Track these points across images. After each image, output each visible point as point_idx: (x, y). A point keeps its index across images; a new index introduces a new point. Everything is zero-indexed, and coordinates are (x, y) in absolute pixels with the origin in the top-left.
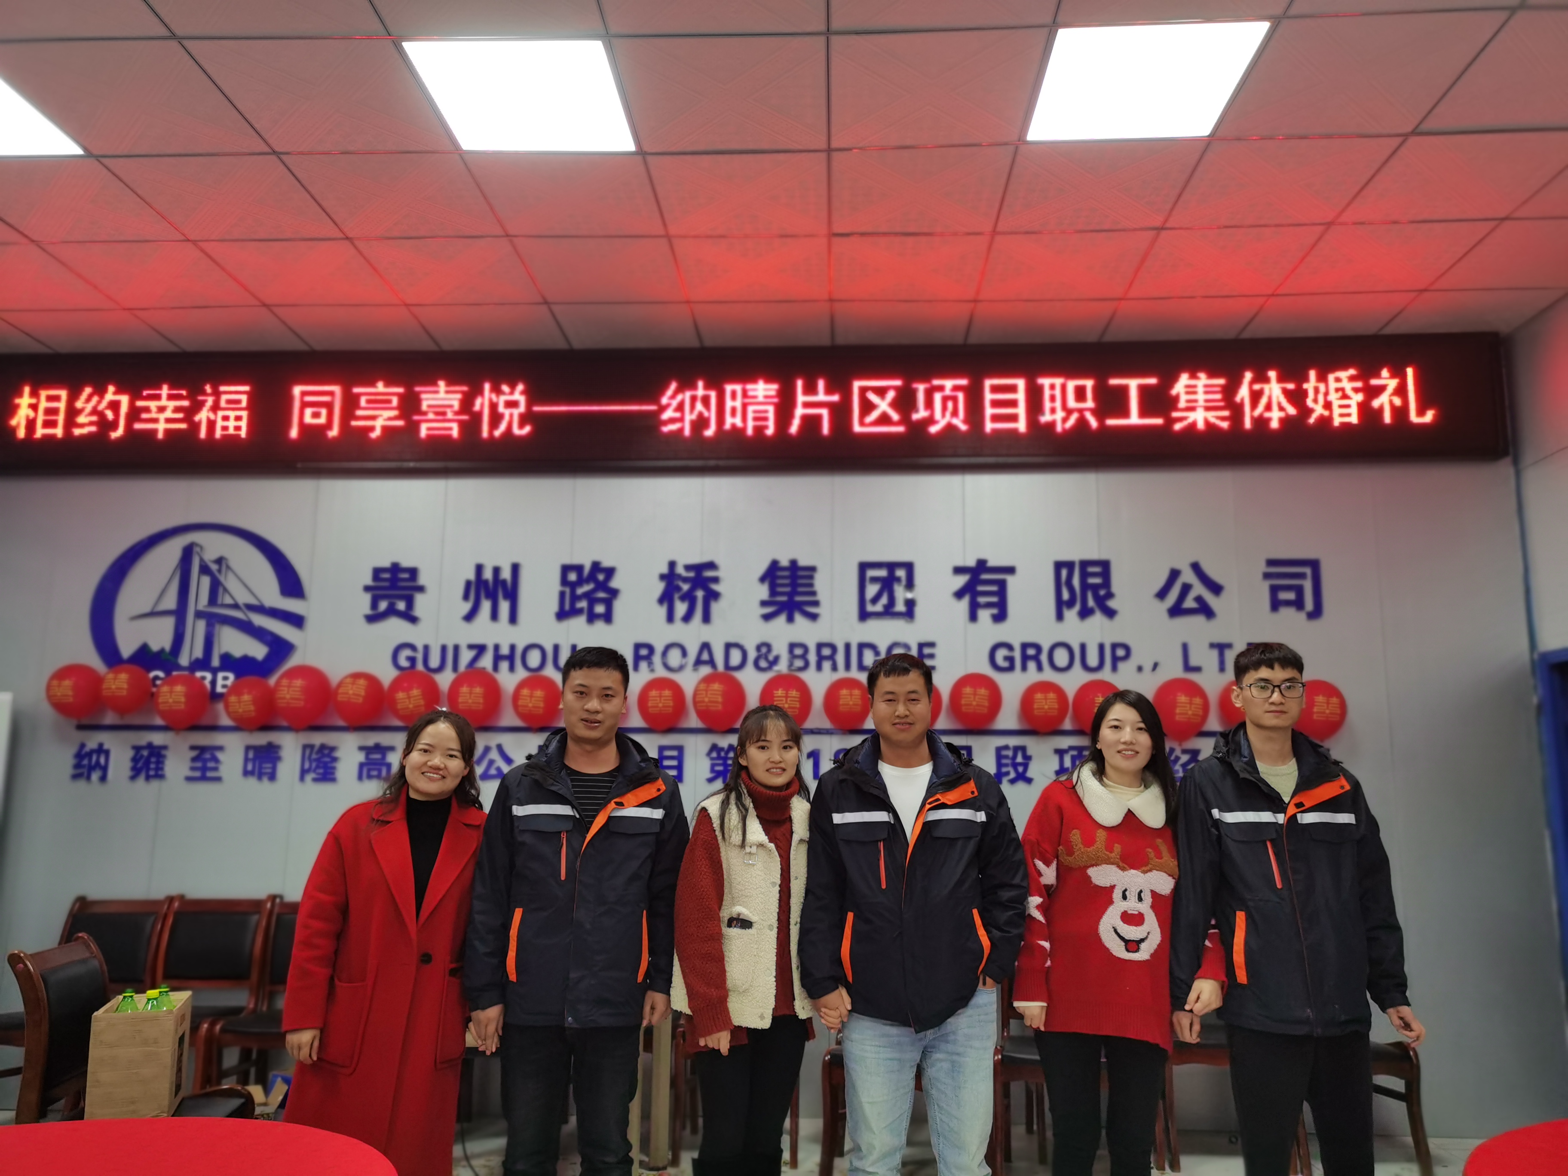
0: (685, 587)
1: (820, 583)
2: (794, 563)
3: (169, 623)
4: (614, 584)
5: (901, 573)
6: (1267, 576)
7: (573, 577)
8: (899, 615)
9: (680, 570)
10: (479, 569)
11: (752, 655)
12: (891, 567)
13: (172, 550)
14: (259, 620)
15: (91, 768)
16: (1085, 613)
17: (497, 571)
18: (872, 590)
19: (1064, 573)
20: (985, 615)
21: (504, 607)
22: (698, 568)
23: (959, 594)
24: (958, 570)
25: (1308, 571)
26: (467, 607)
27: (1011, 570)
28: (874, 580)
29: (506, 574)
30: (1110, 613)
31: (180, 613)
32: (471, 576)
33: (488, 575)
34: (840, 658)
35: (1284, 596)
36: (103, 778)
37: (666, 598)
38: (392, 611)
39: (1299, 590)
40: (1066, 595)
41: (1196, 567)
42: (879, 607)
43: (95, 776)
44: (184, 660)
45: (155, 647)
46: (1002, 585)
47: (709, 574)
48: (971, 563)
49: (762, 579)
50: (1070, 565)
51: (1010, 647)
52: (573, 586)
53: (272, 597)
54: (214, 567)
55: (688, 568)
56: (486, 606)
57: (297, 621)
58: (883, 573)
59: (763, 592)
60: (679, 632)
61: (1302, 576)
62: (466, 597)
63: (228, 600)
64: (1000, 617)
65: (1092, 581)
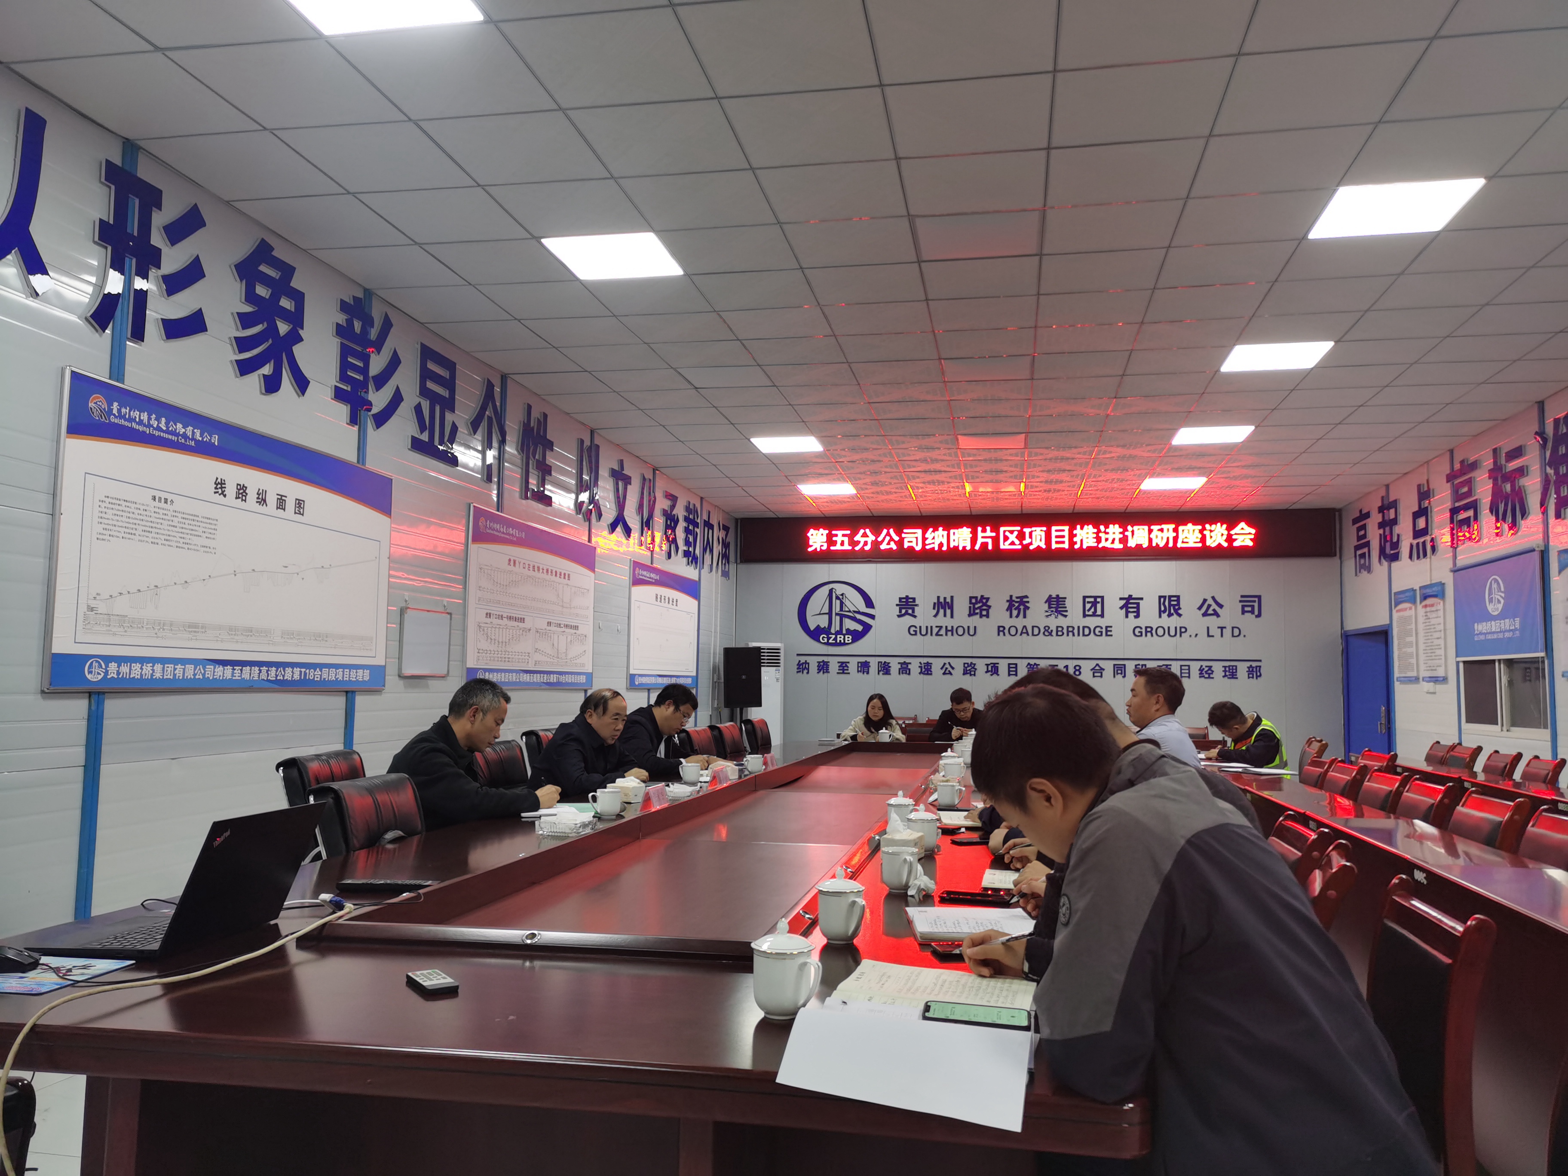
0: (1017, 605)
1: (1068, 603)
2: (1058, 596)
3: (827, 617)
4: (989, 604)
5: (1099, 600)
6: (1241, 601)
7: (974, 601)
8: (1098, 616)
9: (1014, 598)
10: (938, 598)
11: (1042, 630)
12: (1095, 597)
13: (825, 590)
14: (859, 616)
15: (803, 669)
16: (1170, 615)
17: (945, 598)
18: (1088, 606)
19: (1162, 600)
20: (1131, 615)
21: (948, 612)
22: (1022, 598)
23: (1121, 608)
24: (1121, 599)
25: (1256, 599)
26: (935, 612)
27: (1142, 599)
28: (1089, 602)
29: (949, 600)
30: (1180, 615)
31: (830, 614)
32: (936, 601)
33: (942, 600)
34: (1076, 631)
35: (1246, 609)
36: (808, 673)
37: (1009, 609)
38: (907, 613)
39: (1253, 607)
40: (1163, 609)
41: (1213, 598)
42: (1090, 613)
43: (806, 671)
44: (833, 631)
45: (822, 627)
46: (1138, 604)
47: (1025, 600)
48: (1127, 596)
49: (1046, 602)
50: (1165, 597)
51: (1141, 628)
52: (974, 604)
53: (862, 607)
54: (841, 597)
55: (1017, 598)
56: (942, 611)
57: (872, 617)
58: (1092, 600)
59: (1046, 606)
60: (1014, 621)
61: (1254, 601)
62: (934, 608)
63: (847, 609)
64: (1137, 616)
65: (1173, 603)
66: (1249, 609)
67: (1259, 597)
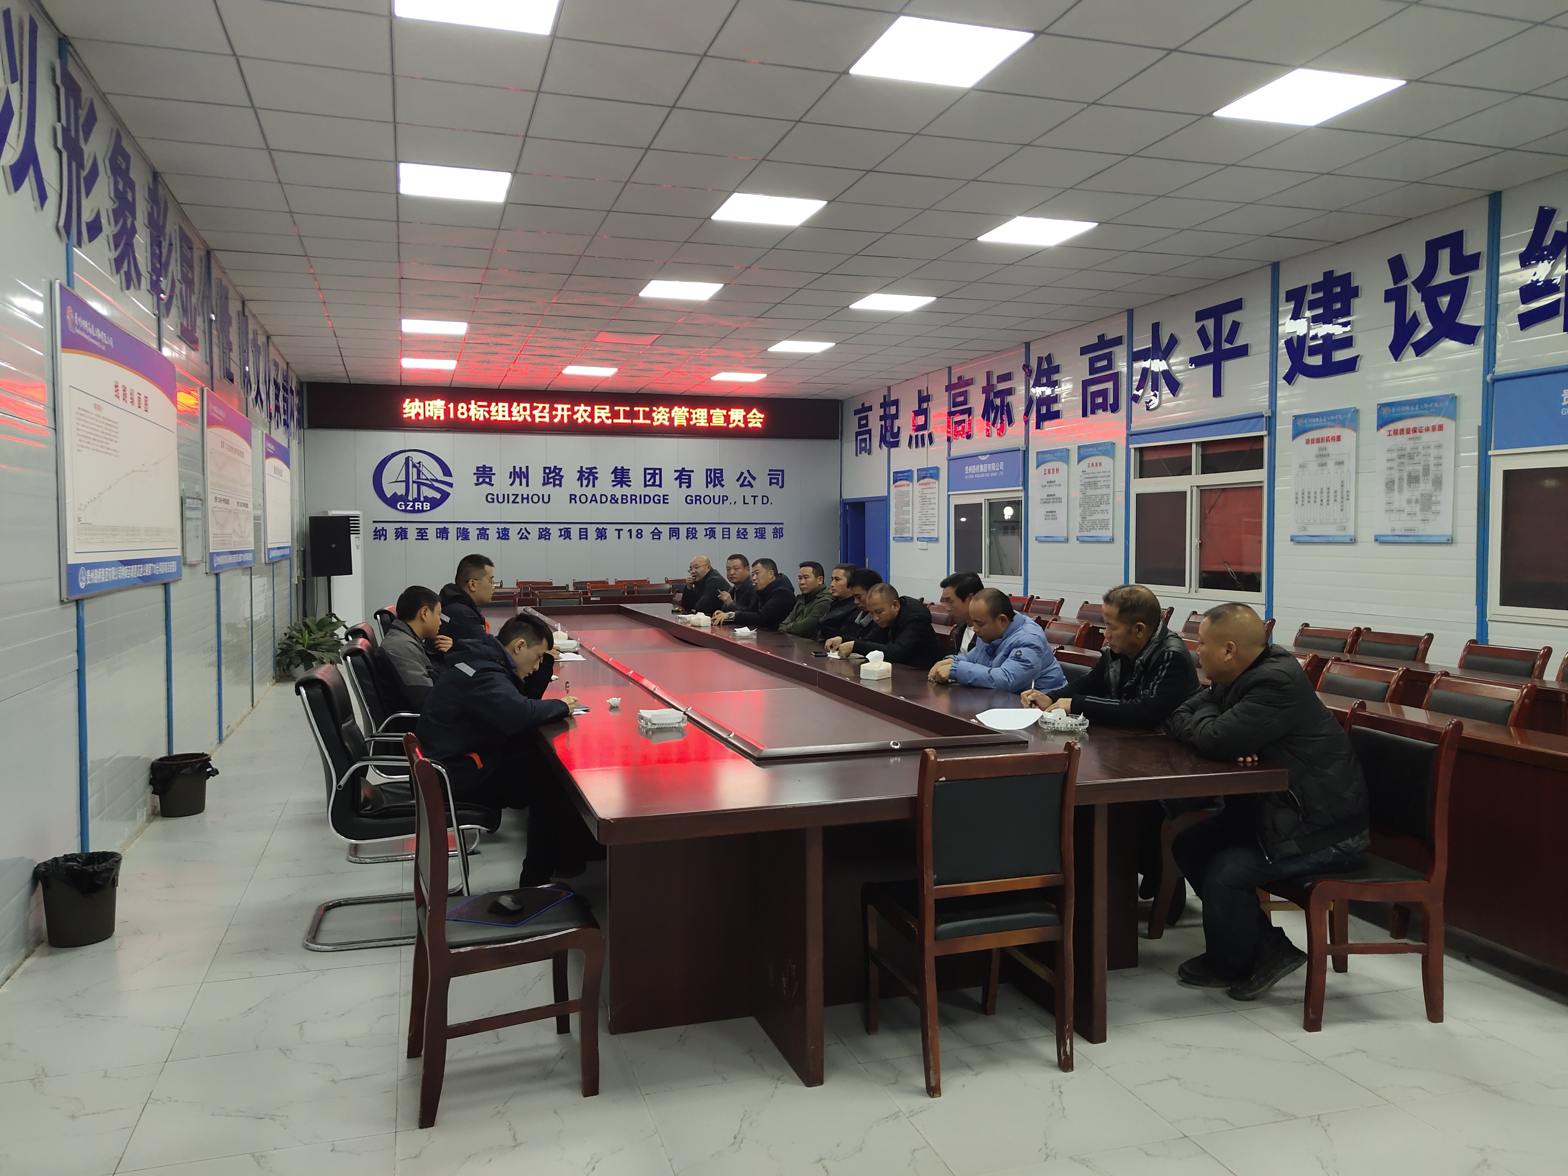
0: (586, 475)
1: (631, 474)
2: (622, 468)
3: (404, 484)
4: (562, 473)
5: (657, 471)
6: (769, 475)
7: (547, 471)
8: (657, 485)
9: (584, 469)
10: (514, 467)
11: (609, 499)
12: (654, 469)
13: (401, 458)
14: (436, 484)
15: (380, 536)
16: (715, 486)
17: (521, 468)
18: (648, 477)
19: (709, 472)
20: (684, 485)
21: (524, 481)
22: (591, 469)
23: (676, 479)
24: (676, 471)
25: (780, 473)
26: (512, 480)
27: (693, 471)
28: (649, 474)
29: (524, 470)
30: (722, 486)
31: (407, 481)
32: (512, 471)
33: (517, 470)
34: (638, 499)
35: (773, 481)
36: (385, 539)
37: (580, 479)
38: (484, 482)
39: (778, 479)
40: (709, 480)
41: (748, 471)
42: (650, 483)
43: (383, 538)
44: (410, 498)
45: (399, 494)
46: (690, 476)
47: (594, 471)
48: (680, 469)
49: (612, 473)
50: (711, 470)
51: (692, 497)
52: (548, 474)
53: (440, 475)
54: (418, 465)
55: (587, 469)
56: (517, 480)
57: (450, 485)
58: (652, 471)
59: (612, 477)
60: (584, 490)
61: (779, 475)
62: (510, 477)
63: (424, 477)
64: (689, 486)
65: (717, 475)
66: (775, 481)
67: (783, 471)
